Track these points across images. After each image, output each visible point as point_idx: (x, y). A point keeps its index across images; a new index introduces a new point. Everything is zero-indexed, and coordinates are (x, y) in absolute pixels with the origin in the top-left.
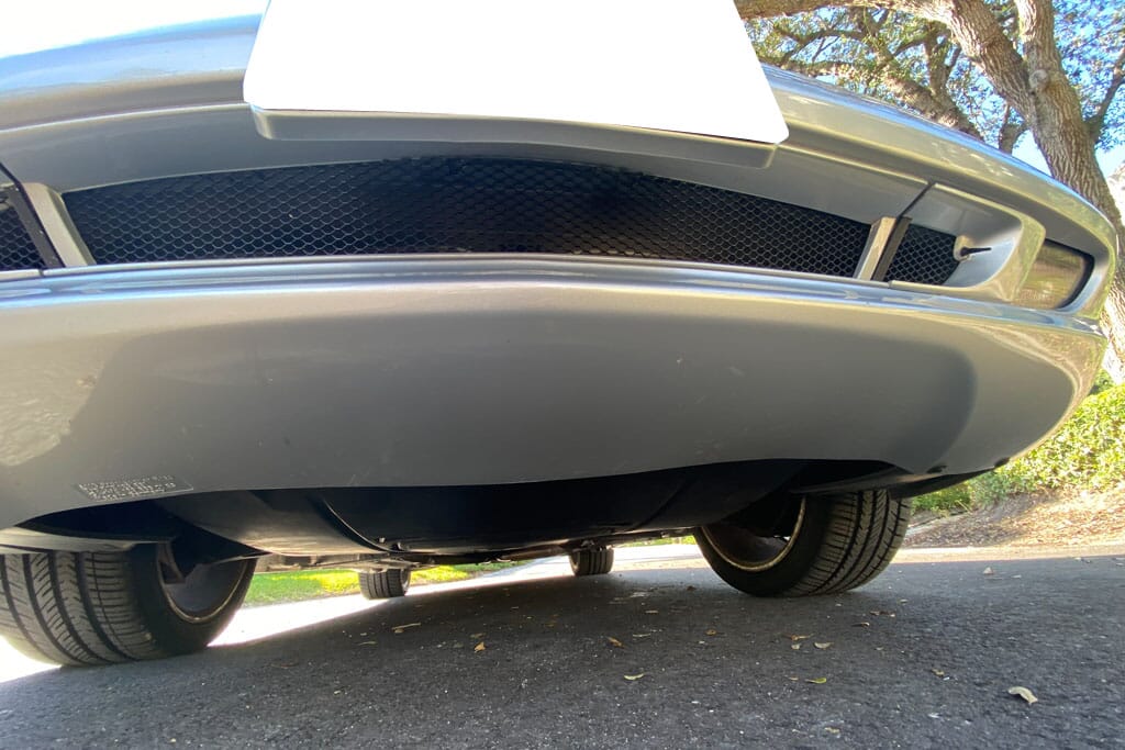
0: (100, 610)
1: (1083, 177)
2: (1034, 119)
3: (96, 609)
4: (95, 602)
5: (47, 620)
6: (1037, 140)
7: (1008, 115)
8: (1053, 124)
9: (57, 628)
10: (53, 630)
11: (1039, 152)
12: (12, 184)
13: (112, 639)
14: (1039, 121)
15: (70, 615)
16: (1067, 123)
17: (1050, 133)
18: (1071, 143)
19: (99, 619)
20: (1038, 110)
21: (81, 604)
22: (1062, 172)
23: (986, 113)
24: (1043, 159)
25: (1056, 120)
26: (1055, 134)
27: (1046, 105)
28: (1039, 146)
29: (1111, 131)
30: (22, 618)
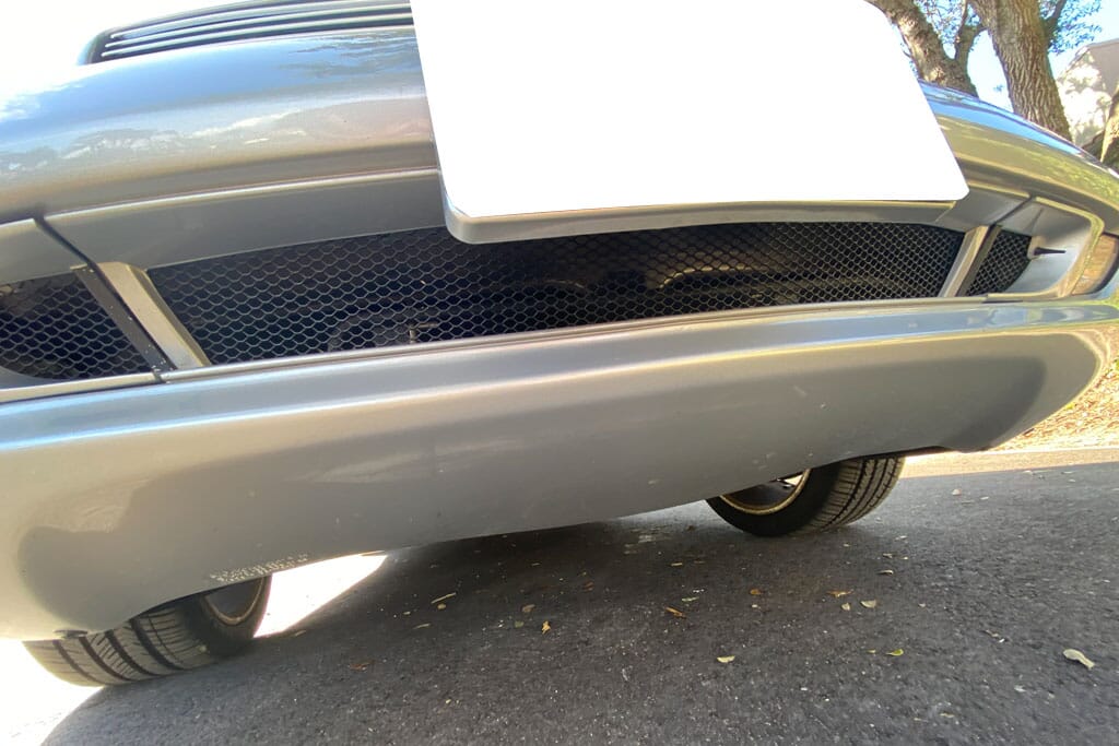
0: (153, 634)
1: (1037, 86)
2: (995, 23)
3: (149, 634)
4: (147, 628)
5: (97, 652)
6: (996, 47)
7: (965, 16)
8: (1013, 29)
9: (109, 658)
10: (105, 660)
11: (997, 58)
12: (85, 265)
13: (168, 658)
14: (999, 26)
15: (122, 643)
16: (1026, 28)
17: (1009, 39)
18: (1028, 49)
19: (154, 643)
20: (998, 14)
21: (132, 633)
22: (1017, 81)
23: (942, 11)
24: (1000, 66)
25: (1015, 25)
26: (1013, 40)
27: (1007, 9)
28: (998, 53)
29: (1063, 33)
30: (69, 653)
